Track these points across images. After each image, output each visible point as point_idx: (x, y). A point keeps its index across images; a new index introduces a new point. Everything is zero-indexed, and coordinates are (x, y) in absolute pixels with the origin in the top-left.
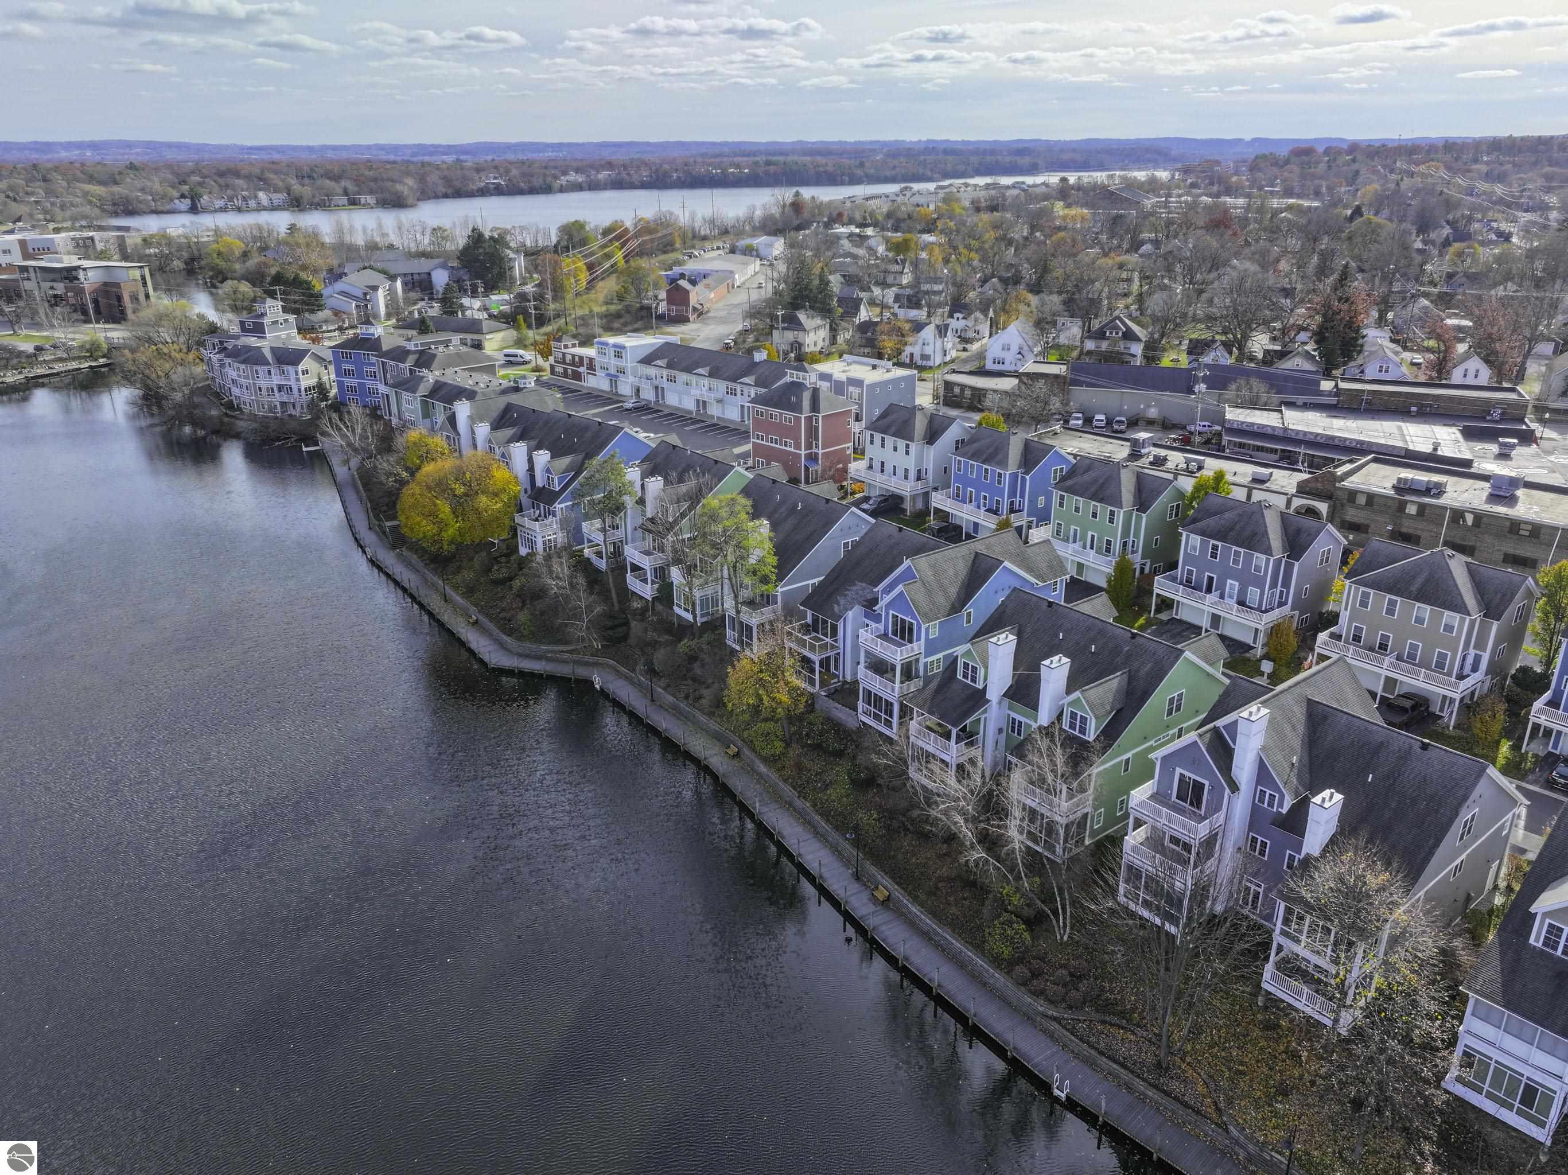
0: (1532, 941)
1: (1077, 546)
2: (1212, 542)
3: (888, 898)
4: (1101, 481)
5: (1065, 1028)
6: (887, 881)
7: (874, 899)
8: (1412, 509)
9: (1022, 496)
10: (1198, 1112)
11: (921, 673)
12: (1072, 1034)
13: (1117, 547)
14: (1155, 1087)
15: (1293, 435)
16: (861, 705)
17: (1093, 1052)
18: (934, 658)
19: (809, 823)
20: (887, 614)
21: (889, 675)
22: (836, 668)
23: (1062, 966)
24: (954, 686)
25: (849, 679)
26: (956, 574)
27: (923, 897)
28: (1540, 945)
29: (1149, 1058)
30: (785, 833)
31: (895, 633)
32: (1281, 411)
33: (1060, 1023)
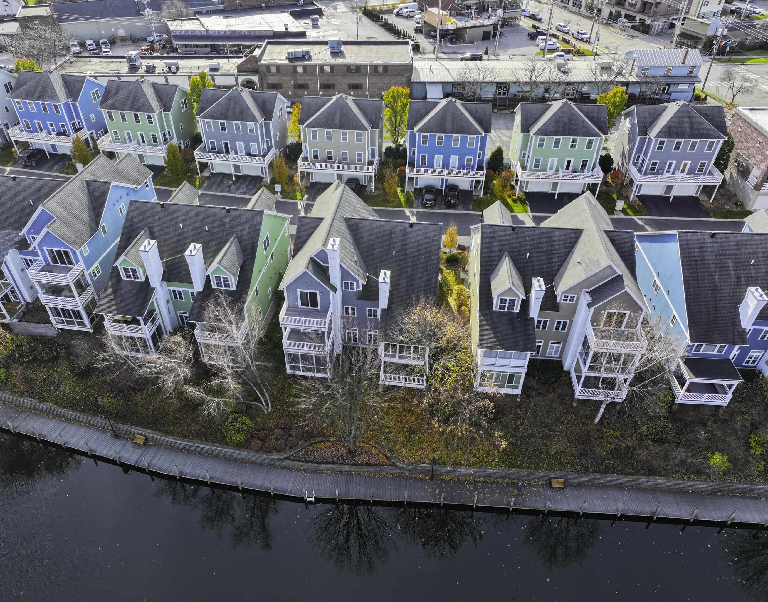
0: (494, 309)
1: (134, 144)
2: (220, 121)
3: (146, 440)
4: (132, 96)
5: (294, 460)
6: (140, 430)
7: (137, 446)
8: (300, 70)
9: (78, 117)
10: (380, 465)
11: (90, 282)
12: (300, 461)
13: (160, 138)
14: (354, 464)
15: (213, 34)
16: (52, 319)
17: (315, 465)
18: (93, 267)
19: (58, 416)
20: (42, 251)
21: (66, 292)
22: (15, 297)
23: (275, 427)
24: (124, 287)
25: (29, 300)
26: (81, 202)
27: (170, 429)
28: (498, 310)
29: (344, 451)
30: (44, 432)
31: (55, 261)
32: (197, 19)
33: (290, 459)
